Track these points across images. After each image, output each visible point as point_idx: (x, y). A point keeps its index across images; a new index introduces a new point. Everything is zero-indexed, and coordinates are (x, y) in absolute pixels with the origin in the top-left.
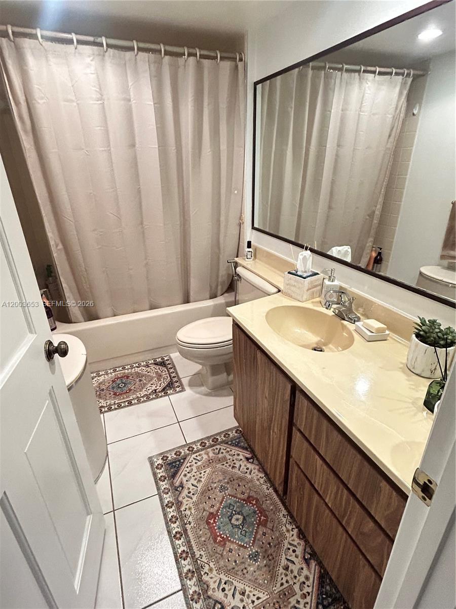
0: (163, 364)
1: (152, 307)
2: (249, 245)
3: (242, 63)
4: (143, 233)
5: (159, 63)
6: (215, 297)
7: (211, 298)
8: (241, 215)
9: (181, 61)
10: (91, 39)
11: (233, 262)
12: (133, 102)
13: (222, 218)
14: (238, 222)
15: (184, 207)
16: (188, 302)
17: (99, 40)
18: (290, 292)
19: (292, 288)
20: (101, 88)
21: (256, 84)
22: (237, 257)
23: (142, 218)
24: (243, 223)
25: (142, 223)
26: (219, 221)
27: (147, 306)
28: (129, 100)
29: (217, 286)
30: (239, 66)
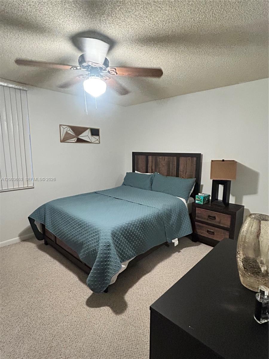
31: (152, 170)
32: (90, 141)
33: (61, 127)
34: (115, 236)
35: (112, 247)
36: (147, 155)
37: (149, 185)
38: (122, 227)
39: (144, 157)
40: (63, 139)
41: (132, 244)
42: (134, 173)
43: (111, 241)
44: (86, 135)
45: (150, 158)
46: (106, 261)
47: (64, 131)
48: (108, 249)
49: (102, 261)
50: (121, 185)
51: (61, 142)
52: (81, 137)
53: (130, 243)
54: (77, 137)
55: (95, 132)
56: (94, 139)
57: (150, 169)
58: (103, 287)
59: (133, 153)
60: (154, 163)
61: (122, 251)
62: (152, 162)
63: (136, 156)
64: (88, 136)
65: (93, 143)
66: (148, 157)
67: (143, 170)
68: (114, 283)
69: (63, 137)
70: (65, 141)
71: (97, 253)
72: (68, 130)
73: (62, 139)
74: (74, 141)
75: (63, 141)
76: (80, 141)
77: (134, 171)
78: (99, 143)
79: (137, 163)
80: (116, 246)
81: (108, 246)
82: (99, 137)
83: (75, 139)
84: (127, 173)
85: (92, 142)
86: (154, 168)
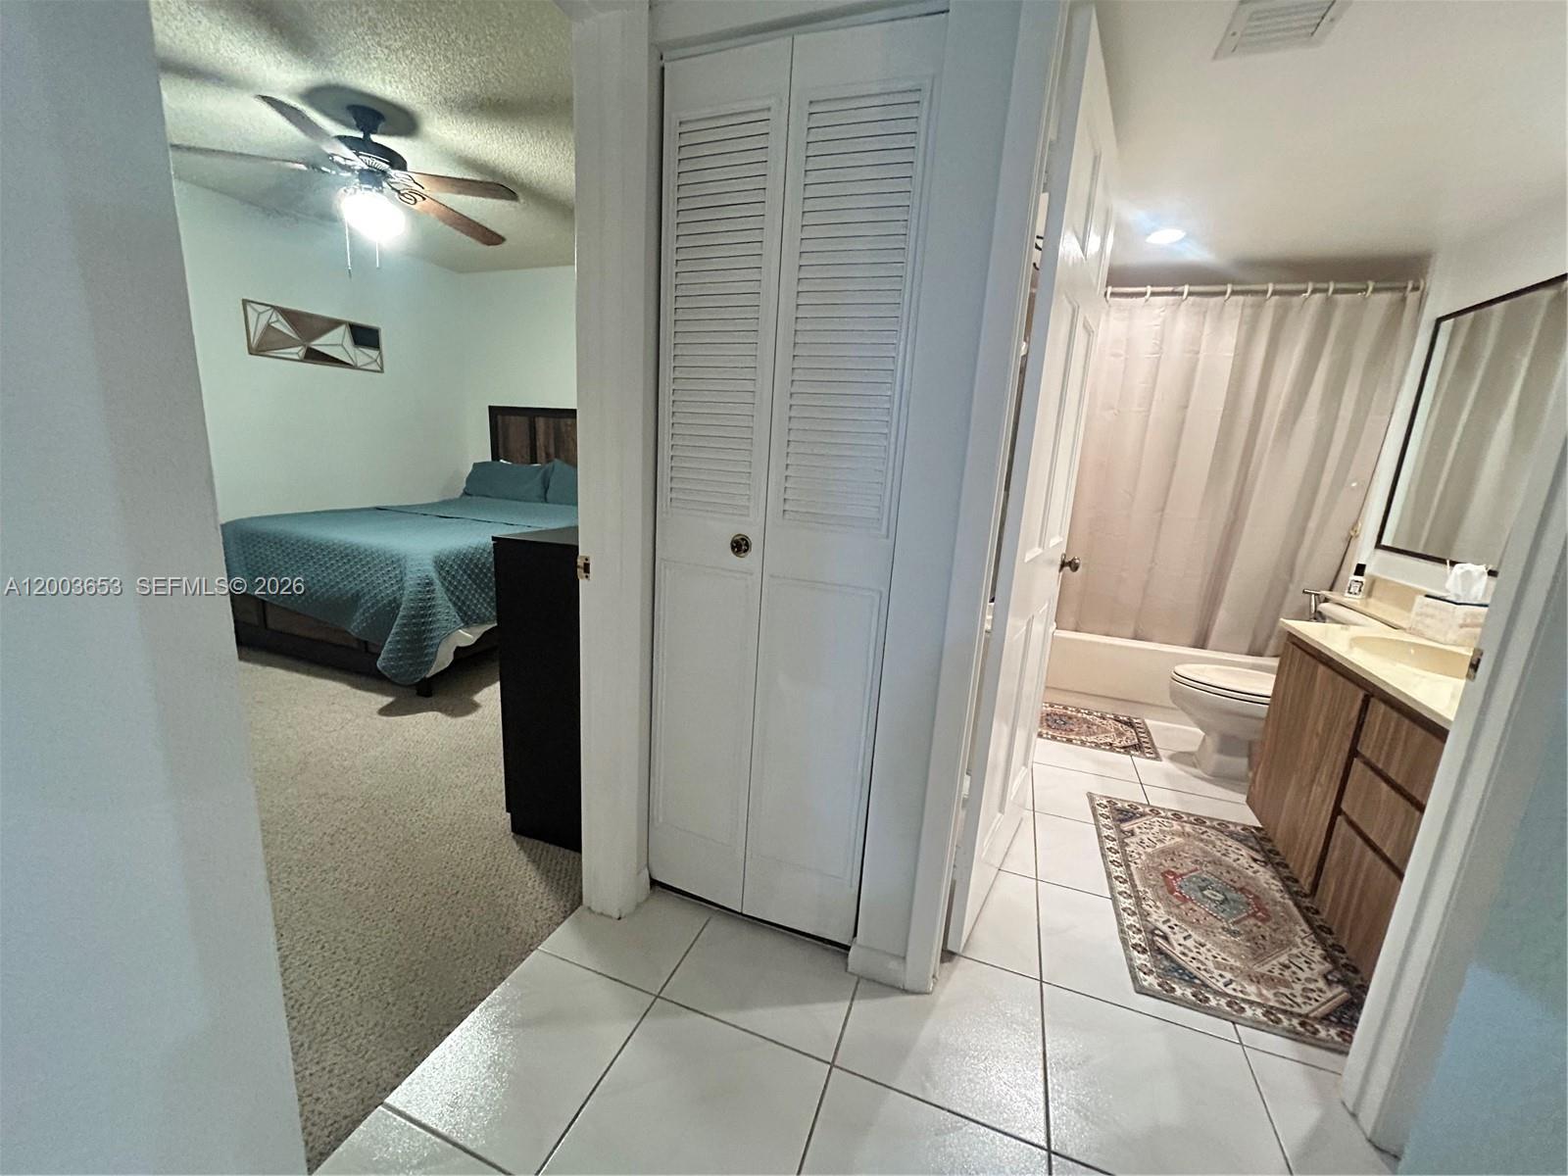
0: (1130, 724)
1: (1136, 637)
2: (1360, 570)
3: (1417, 294)
4: (1160, 524)
5: (1258, 308)
6: (1260, 654)
7: (1250, 653)
8: (1356, 523)
9: (1296, 300)
10: (1170, 289)
11: (1316, 595)
12: (1201, 356)
13: (1312, 525)
14: (1346, 535)
15: (1240, 499)
16: (1203, 647)
17: (1179, 289)
18: (1420, 627)
19: (1428, 621)
20: (1162, 340)
21: (1439, 321)
22: (1331, 590)
23: (1165, 503)
24: (1357, 537)
25: (1163, 510)
26: (1303, 531)
27: (1130, 634)
28: (1198, 353)
29: (1269, 637)
30: (1408, 301)
31: (548, 455)
32: (350, 362)
33: (249, 308)
34: (445, 579)
35: (438, 586)
36: (532, 414)
37: (538, 490)
38: (459, 552)
39: (523, 420)
40: (260, 344)
41: (487, 594)
42: (496, 462)
43: (434, 575)
44: (335, 342)
45: (541, 422)
46: (423, 616)
47: (259, 320)
48: (428, 591)
49: (413, 615)
50: (459, 494)
51: (251, 354)
52: (321, 344)
53: (483, 590)
54: (305, 346)
55: (365, 336)
56: (363, 356)
57: (541, 454)
58: (420, 671)
59: (491, 408)
60: (552, 436)
61: (464, 603)
62: (547, 434)
63: (499, 417)
64: (342, 345)
65: (359, 369)
66: (534, 421)
67: (523, 457)
68: (445, 669)
69: (257, 338)
70: (266, 353)
71: (398, 607)
72: (274, 319)
73: (254, 342)
74: (296, 357)
75: (259, 349)
76: (314, 356)
77: (495, 456)
78: (382, 371)
79: (506, 438)
80: (448, 590)
81: (427, 584)
82: (380, 353)
83: (298, 351)
84: (475, 465)
85: (359, 365)
86: (552, 450)
